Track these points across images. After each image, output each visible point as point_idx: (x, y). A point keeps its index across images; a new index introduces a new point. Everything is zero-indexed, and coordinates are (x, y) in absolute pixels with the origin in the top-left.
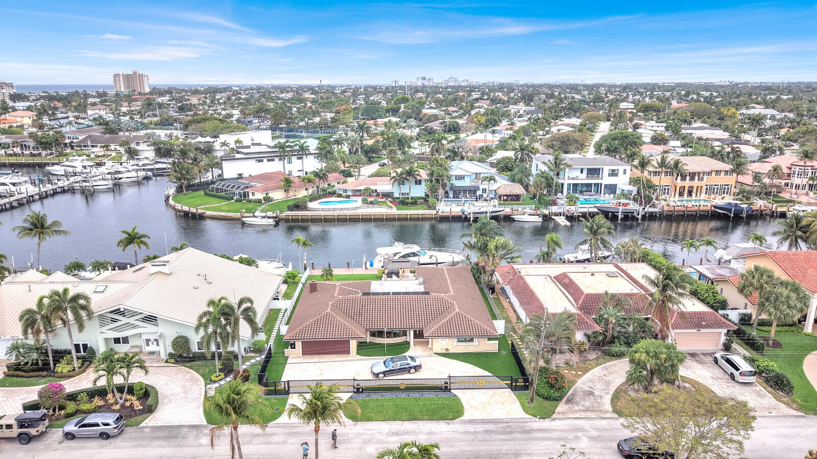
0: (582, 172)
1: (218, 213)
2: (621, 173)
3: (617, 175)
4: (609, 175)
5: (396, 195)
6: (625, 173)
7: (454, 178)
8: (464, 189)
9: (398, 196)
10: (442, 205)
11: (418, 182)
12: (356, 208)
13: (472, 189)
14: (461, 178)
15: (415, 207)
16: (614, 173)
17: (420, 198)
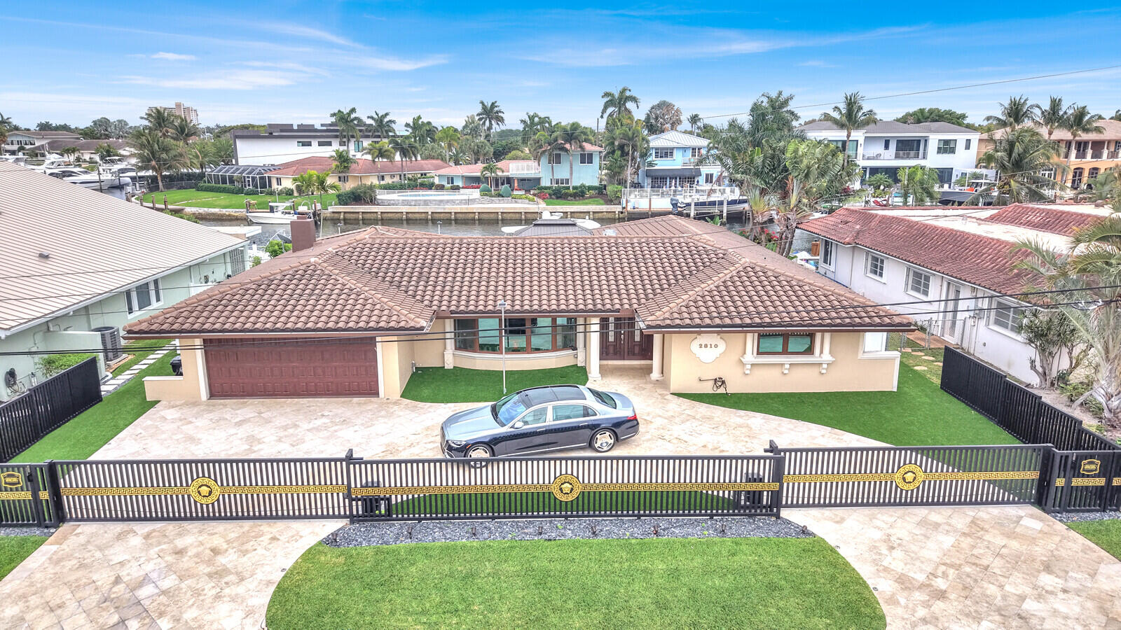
0: (887, 147)
1: (206, 209)
2: (960, 146)
3: (952, 151)
4: (940, 151)
5: (545, 182)
6: (968, 147)
7: (653, 152)
8: (671, 174)
9: (548, 184)
10: (633, 196)
11: (587, 158)
12: (468, 201)
13: (687, 174)
14: (666, 153)
15: (581, 202)
16: (947, 147)
17: (590, 188)
